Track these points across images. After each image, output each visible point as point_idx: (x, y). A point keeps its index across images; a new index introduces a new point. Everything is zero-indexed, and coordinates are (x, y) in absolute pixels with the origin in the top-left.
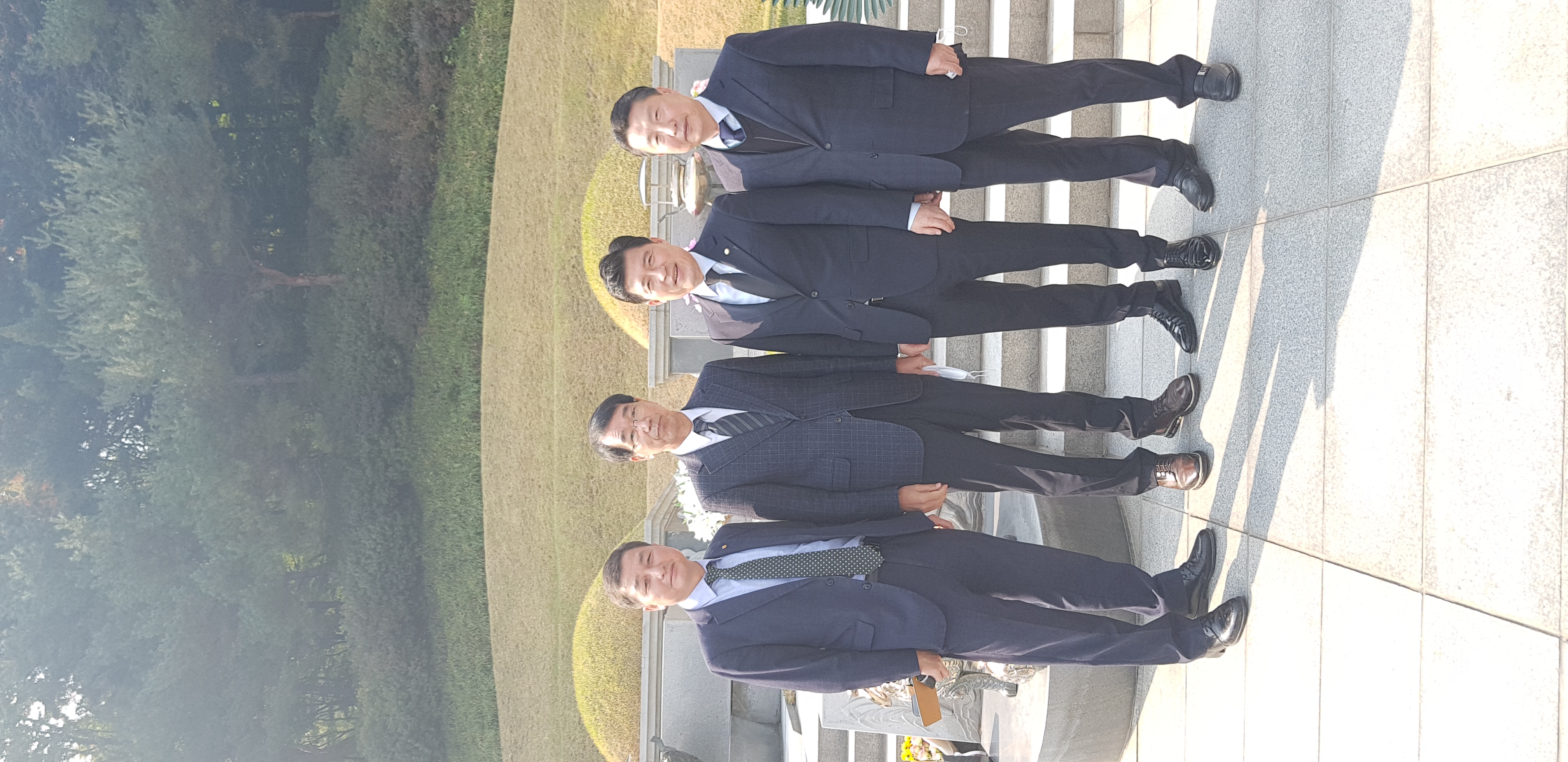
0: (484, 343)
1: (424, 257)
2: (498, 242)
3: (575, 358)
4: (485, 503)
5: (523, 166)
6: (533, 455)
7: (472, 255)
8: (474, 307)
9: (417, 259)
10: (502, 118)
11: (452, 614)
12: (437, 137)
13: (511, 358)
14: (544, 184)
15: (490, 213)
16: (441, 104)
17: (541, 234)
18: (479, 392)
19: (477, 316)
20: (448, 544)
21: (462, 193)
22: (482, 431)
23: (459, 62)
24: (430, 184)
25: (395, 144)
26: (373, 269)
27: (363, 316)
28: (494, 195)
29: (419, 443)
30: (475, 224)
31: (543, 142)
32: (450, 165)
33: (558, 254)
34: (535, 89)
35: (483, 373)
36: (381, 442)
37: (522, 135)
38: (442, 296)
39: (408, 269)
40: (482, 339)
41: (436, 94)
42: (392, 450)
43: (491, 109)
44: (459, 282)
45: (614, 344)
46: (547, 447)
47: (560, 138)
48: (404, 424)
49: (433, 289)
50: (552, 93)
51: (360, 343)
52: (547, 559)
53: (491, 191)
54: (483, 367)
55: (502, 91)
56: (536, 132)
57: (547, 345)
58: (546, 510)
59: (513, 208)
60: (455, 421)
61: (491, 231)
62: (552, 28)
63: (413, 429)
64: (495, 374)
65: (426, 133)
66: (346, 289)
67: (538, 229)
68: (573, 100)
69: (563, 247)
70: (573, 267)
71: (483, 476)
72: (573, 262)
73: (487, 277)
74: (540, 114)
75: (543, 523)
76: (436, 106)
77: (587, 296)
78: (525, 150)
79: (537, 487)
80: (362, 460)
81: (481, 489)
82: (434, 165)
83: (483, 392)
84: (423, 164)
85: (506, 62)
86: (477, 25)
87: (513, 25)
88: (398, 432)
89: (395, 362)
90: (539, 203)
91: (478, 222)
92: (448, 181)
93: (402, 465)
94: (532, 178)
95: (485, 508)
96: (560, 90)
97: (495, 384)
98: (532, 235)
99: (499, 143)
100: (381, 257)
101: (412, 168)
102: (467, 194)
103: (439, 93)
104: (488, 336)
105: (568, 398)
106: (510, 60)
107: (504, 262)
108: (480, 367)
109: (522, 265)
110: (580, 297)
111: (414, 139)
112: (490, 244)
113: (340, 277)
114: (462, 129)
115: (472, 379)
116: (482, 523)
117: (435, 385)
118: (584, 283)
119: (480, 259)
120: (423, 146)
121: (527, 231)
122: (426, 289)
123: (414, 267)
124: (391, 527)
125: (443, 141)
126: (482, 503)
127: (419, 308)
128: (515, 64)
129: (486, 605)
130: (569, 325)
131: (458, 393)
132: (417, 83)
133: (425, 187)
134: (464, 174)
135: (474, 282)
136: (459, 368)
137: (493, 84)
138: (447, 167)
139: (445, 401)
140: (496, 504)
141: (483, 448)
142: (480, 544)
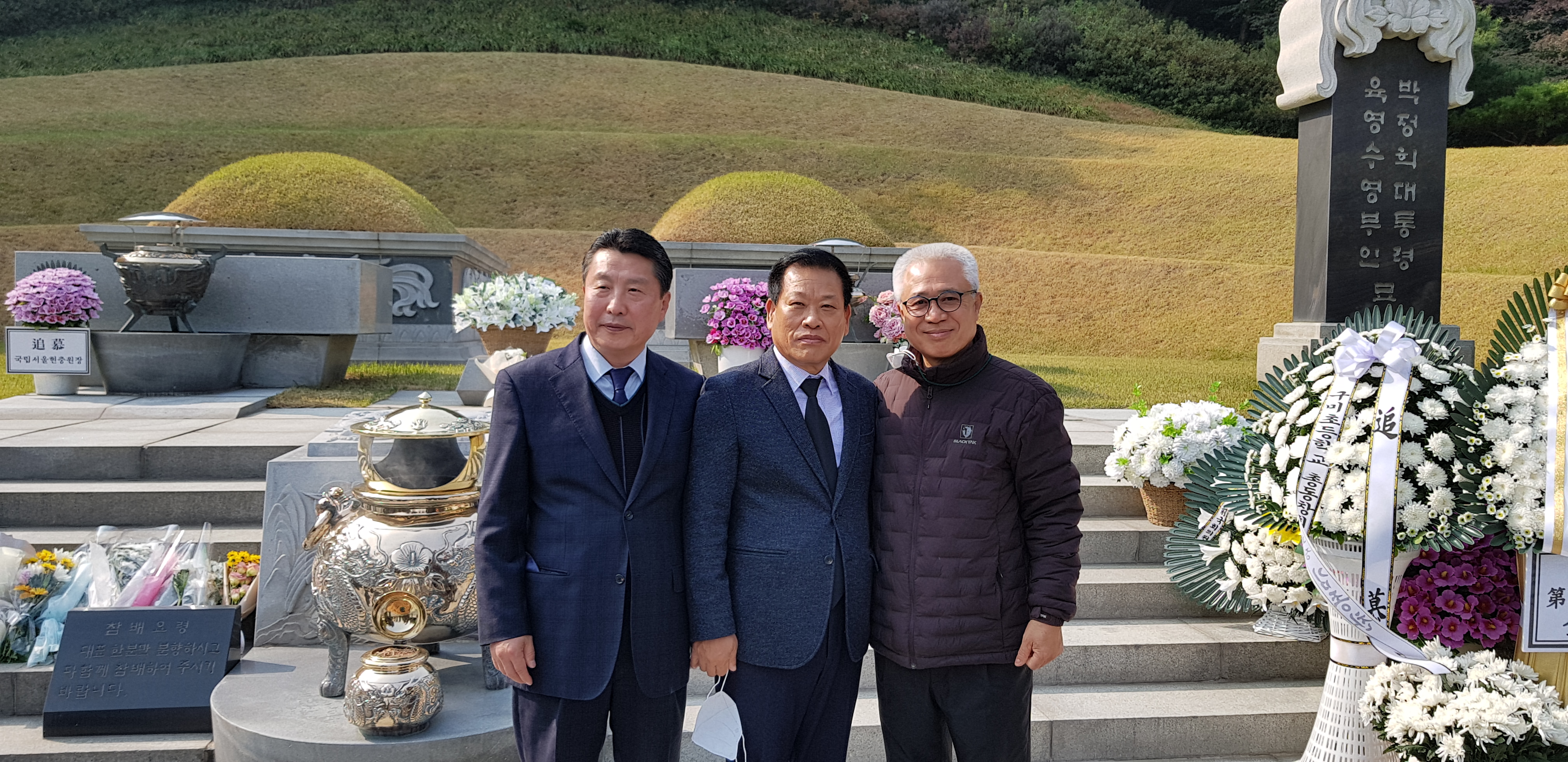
0: (631, 60)
2: (735, 78)
3: (619, 155)
4: (461, 55)
5: (811, 106)
6: (513, 106)
7: (721, 51)
8: (667, 50)
10: (858, 86)
11: (337, 15)
12: (837, 20)
13: (616, 87)
14: (795, 127)
15: (763, 71)
16: (869, 25)
17: (745, 123)
18: (579, 52)
19: (659, 53)
20: (415, 14)
21: (782, 43)
22: (538, 55)
23: (909, 45)
28: (781, 75)
30: (751, 56)
31: (836, 128)
32: (809, 32)
33: (726, 140)
34: (887, 121)
35: (600, 57)
37: (842, 106)
38: (677, 18)
40: (635, 57)
41: (878, 21)
43: (866, 76)
44: (693, 36)
45: (635, 196)
46: (524, 122)
47: (841, 144)
49: (685, 9)
50: (884, 138)
52: (401, 119)
53: (785, 72)
54: (606, 57)
55: (884, 88)
56: (846, 120)
57: (630, 125)
58: (456, 120)
59: (770, 94)
60: (548, 26)
61: (745, 71)
62: (946, 140)
64: (599, 70)
65: (840, 9)
67: (749, 119)
68: (879, 159)
69: (733, 145)
70: (713, 155)
71: (490, 54)
72: (718, 155)
73: (699, 65)
74: (863, 125)
75: (440, 116)
76: (867, 20)
77: (685, 168)
78: (828, 108)
79: (479, 110)
81: (474, 50)
82: (809, 16)
83: (579, 56)
84: (810, 5)
85: (911, 92)
86: (945, 64)
87: (948, 100)
90: (776, 122)
91: (754, 58)
92: (793, 29)
94: (801, 115)
95: (455, 55)
96: (887, 146)
97: (589, 71)
98: (743, 113)
99: (833, 82)
102: (781, 48)
103: (879, 24)
104: (638, 64)
105: (577, 146)
106: (913, 96)
107: (714, 83)
108: (605, 54)
109: (713, 102)
110: (682, 161)
112: (732, 70)
114: (845, 45)
115: (592, 45)
116: (438, 51)
117: (584, 7)
119: (717, 59)
121: (747, 108)
125: (833, 26)
126: (460, 51)
128: (910, 101)
129: (348, 52)
130: (653, 149)
131: (577, 31)
133: (787, 6)
134: (801, 46)
135: (693, 51)
136: (603, 32)
137: (890, 79)
138: (807, 29)
139: (568, 16)
140: (460, 66)
141: (520, 54)
142: (414, 48)
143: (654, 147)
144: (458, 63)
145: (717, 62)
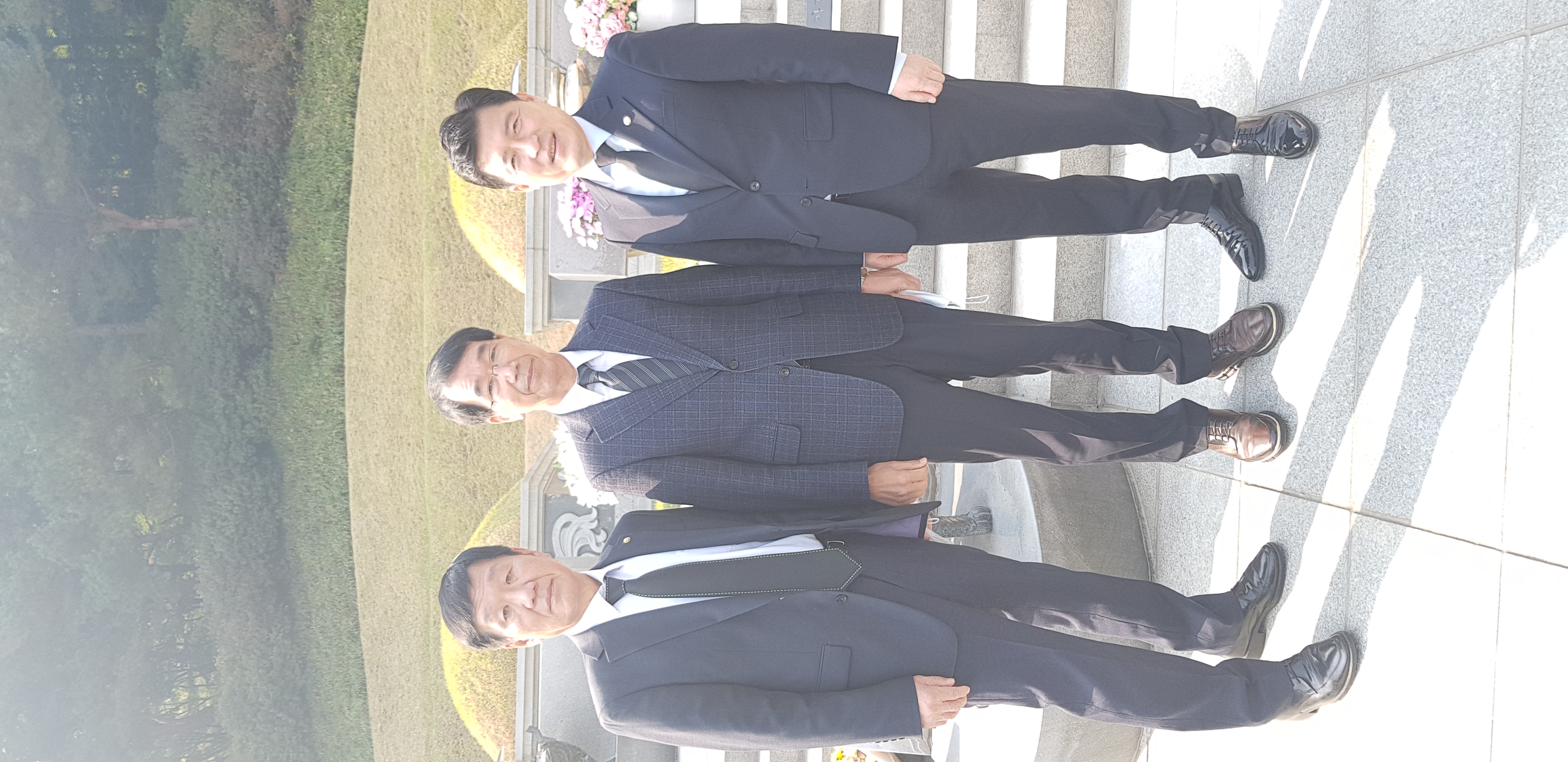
0: (348, 291)
1: (282, 198)
2: (361, 183)
3: (447, 308)
4: (350, 461)
5: (388, 101)
6: (401, 412)
7: (333, 196)
8: (336, 253)
9: (273, 201)
10: (365, 48)
11: (316, 580)
12: (295, 69)
13: (377, 308)
14: (411, 119)
15: (352, 151)
16: (298, 33)
17: (408, 174)
18: (342, 344)
19: (339, 262)
20: (311, 505)
21: (322, 130)
22: (347, 386)
24: (287, 120)
25: (248, 76)
26: (226, 211)
27: (215, 262)
28: (356, 132)
29: (278, 398)
30: (337, 164)
31: (410, 75)
32: (309, 100)
33: (427, 196)
34: (401, 16)
35: (346, 323)
36: (237, 397)
37: (387, 67)
38: (302, 241)
39: (264, 213)
40: (345, 287)
41: (293, 22)
42: (249, 406)
43: (353, 38)
44: (320, 226)
45: (489, 293)
46: (417, 402)
47: (427, 69)
48: (262, 378)
49: (292, 234)
50: (419, 20)
51: (212, 291)
52: (417, 521)
53: (353, 128)
54: (346, 318)
55: (366, 19)
56: (402, 63)
57: (415, 295)
58: (416, 469)
59: (377, 146)
60: (316, 375)
61: (354, 171)
63: (272, 384)
64: (359, 325)
65: (282, 65)
66: (197, 233)
67: (404, 169)
68: (443, 28)
69: (432, 188)
70: (444, 209)
71: (348, 433)
72: (444, 204)
73: (350, 220)
74: (406, 43)
75: (413, 483)
76: (294, 35)
77: (459, 241)
78: (390, 83)
79: (406, 445)
80: (217, 416)
81: (345, 448)
82: (292, 100)
83: (346, 344)
84: (280, 99)
88: (254, 386)
89: (251, 313)
90: (407, 140)
91: (339, 161)
92: (307, 117)
93: (260, 421)
94: (398, 113)
95: (350, 467)
96: (428, 17)
97: (360, 335)
98: (399, 176)
99: (361, 76)
100: (234, 199)
101: (267, 103)
102: (328, 131)
103: (297, 22)
104: (351, 284)
107: (368, 205)
108: (343, 317)
109: (388, 207)
110: (452, 242)
111: (269, 71)
112: (353, 185)
113: (191, 220)
114: (322, 61)
115: (335, 331)
116: (347, 484)
117: (295, 337)
118: (455, 227)
119: (342, 201)
120: (279, 78)
121: (393, 171)
122: (284, 234)
123: (270, 210)
124: (249, 487)
125: (301, 73)
126: (346, 462)
127: (277, 254)
129: (352, 569)
130: (440, 272)
131: (320, 346)
132: (273, 10)
133: (282, 123)
134: (325, 110)
135: (335, 225)
136: (321, 319)
137: (356, 12)
138: (306, 102)
139: (306, 354)
140: (362, 462)
141: (347, 404)
142: (345, 506)
143: (437, 272)
144: (359, 464)
145: (346, 201)
